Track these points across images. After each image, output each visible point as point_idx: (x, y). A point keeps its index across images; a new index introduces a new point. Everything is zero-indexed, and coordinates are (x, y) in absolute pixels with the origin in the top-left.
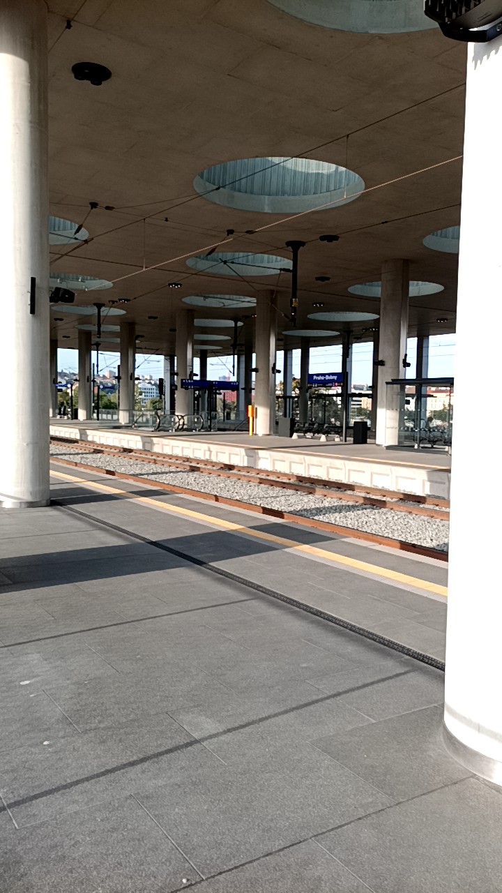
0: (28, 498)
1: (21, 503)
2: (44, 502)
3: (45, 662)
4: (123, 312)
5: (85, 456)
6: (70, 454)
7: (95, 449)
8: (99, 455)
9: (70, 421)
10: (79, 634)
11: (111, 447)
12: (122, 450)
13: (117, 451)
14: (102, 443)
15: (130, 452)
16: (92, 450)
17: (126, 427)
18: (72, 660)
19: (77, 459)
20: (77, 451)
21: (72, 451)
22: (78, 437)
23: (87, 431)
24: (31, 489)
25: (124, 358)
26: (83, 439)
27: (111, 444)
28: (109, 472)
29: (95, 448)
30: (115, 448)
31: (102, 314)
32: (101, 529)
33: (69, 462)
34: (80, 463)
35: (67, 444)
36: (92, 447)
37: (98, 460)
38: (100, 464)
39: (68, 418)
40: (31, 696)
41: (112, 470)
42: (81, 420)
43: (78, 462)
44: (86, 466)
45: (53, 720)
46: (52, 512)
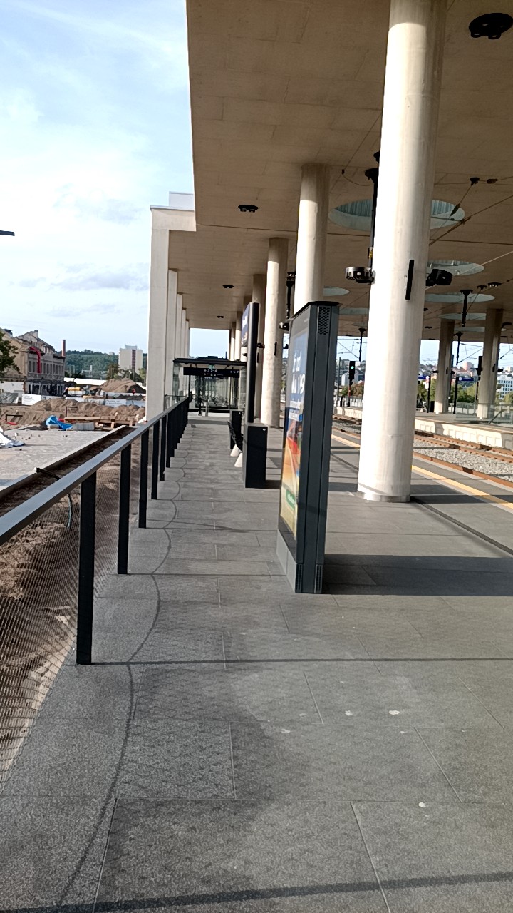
0: (389, 492)
1: (381, 496)
2: (404, 498)
3: (414, 691)
4: (491, 298)
5: (440, 450)
6: (425, 448)
7: (450, 444)
8: (455, 451)
9: (426, 414)
10: (450, 662)
11: (468, 443)
12: (479, 447)
13: (474, 447)
14: (457, 438)
15: (488, 450)
16: (448, 445)
17: (485, 422)
18: (445, 695)
19: (433, 453)
20: (432, 445)
21: (427, 445)
22: (433, 431)
23: (443, 425)
24: (392, 483)
25: (488, 349)
26: (439, 432)
27: (468, 440)
28: (466, 470)
29: (451, 442)
30: (472, 444)
31: (469, 301)
32: (465, 535)
33: (426, 457)
34: (436, 458)
35: (423, 438)
36: (448, 442)
37: (454, 456)
38: (456, 461)
39: (424, 411)
40: (402, 732)
41: (469, 467)
42: (437, 413)
43: (434, 457)
44: (442, 461)
45: (428, 774)
46: (412, 510)
